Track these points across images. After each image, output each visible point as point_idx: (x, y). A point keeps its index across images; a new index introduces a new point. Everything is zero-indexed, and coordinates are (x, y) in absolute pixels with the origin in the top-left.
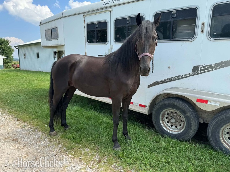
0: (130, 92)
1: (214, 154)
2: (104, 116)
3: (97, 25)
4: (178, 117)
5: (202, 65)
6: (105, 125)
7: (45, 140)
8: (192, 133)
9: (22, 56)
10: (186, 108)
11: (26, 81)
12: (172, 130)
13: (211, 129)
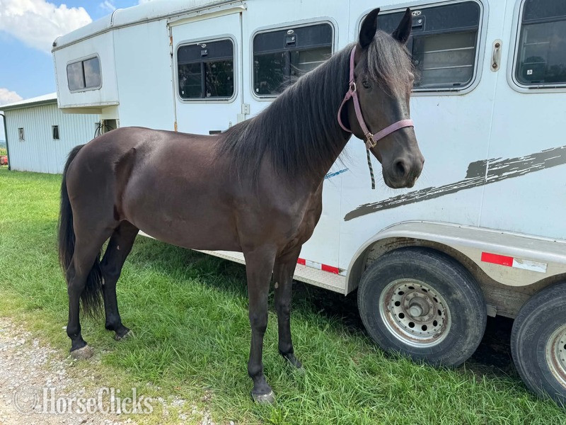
0: (297, 237)
1: (532, 407)
2: (226, 297)
3: (204, 49)
4: (428, 300)
5: (493, 160)
6: (230, 323)
7: (58, 372)
8: (470, 346)
9: (13, 135)
10: (452, 278)
11: (21, 201)
12: (413, 337)
13: (523, 335)
